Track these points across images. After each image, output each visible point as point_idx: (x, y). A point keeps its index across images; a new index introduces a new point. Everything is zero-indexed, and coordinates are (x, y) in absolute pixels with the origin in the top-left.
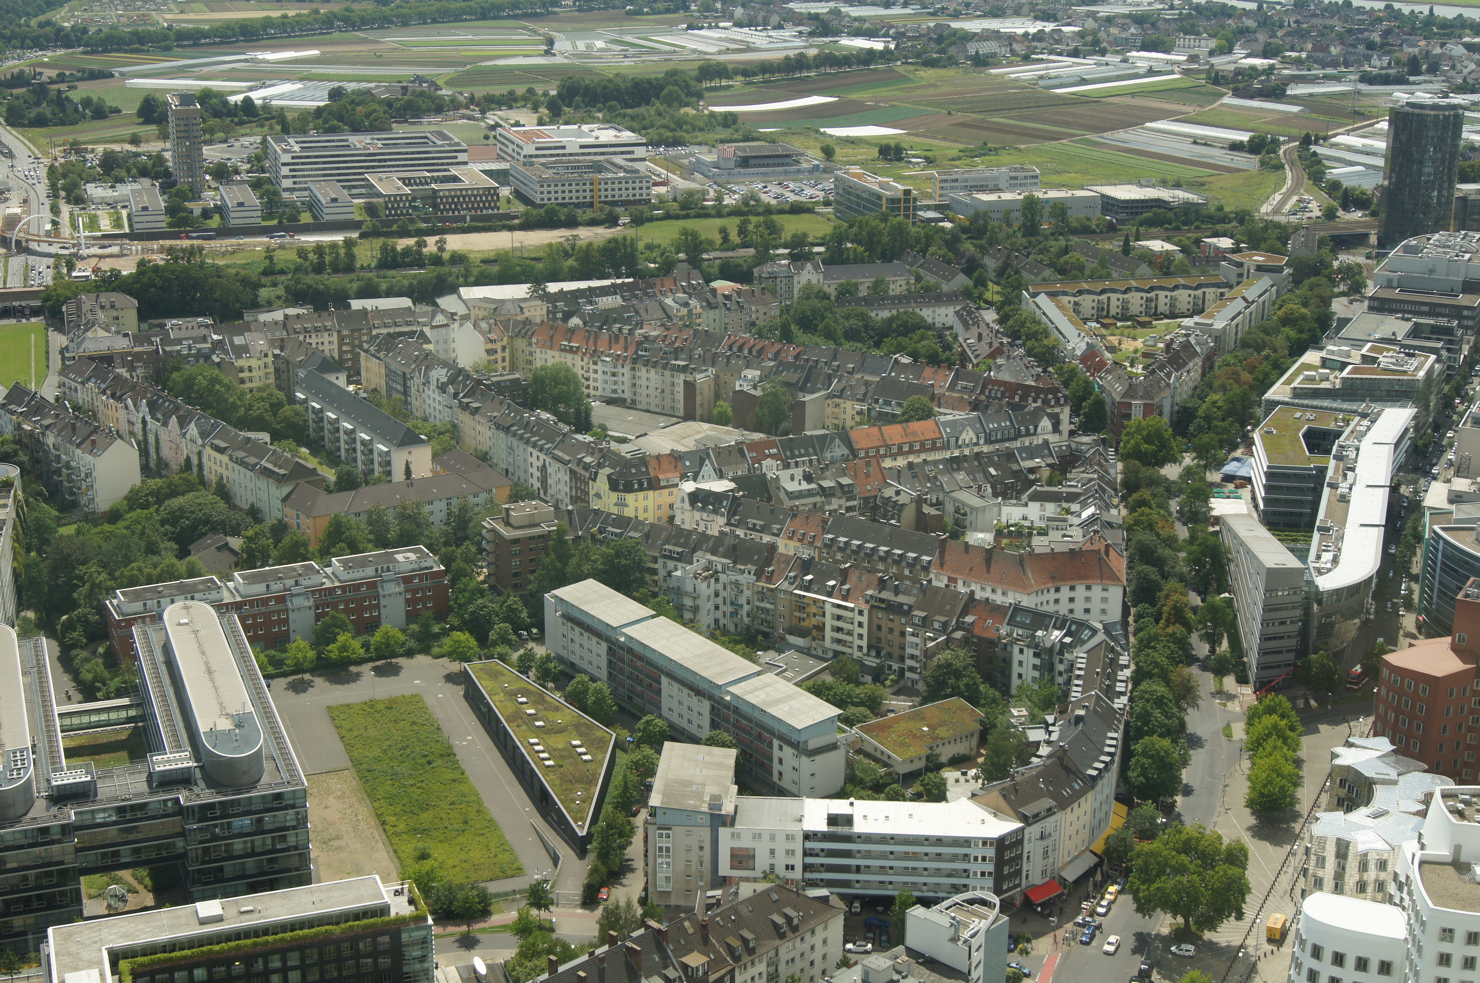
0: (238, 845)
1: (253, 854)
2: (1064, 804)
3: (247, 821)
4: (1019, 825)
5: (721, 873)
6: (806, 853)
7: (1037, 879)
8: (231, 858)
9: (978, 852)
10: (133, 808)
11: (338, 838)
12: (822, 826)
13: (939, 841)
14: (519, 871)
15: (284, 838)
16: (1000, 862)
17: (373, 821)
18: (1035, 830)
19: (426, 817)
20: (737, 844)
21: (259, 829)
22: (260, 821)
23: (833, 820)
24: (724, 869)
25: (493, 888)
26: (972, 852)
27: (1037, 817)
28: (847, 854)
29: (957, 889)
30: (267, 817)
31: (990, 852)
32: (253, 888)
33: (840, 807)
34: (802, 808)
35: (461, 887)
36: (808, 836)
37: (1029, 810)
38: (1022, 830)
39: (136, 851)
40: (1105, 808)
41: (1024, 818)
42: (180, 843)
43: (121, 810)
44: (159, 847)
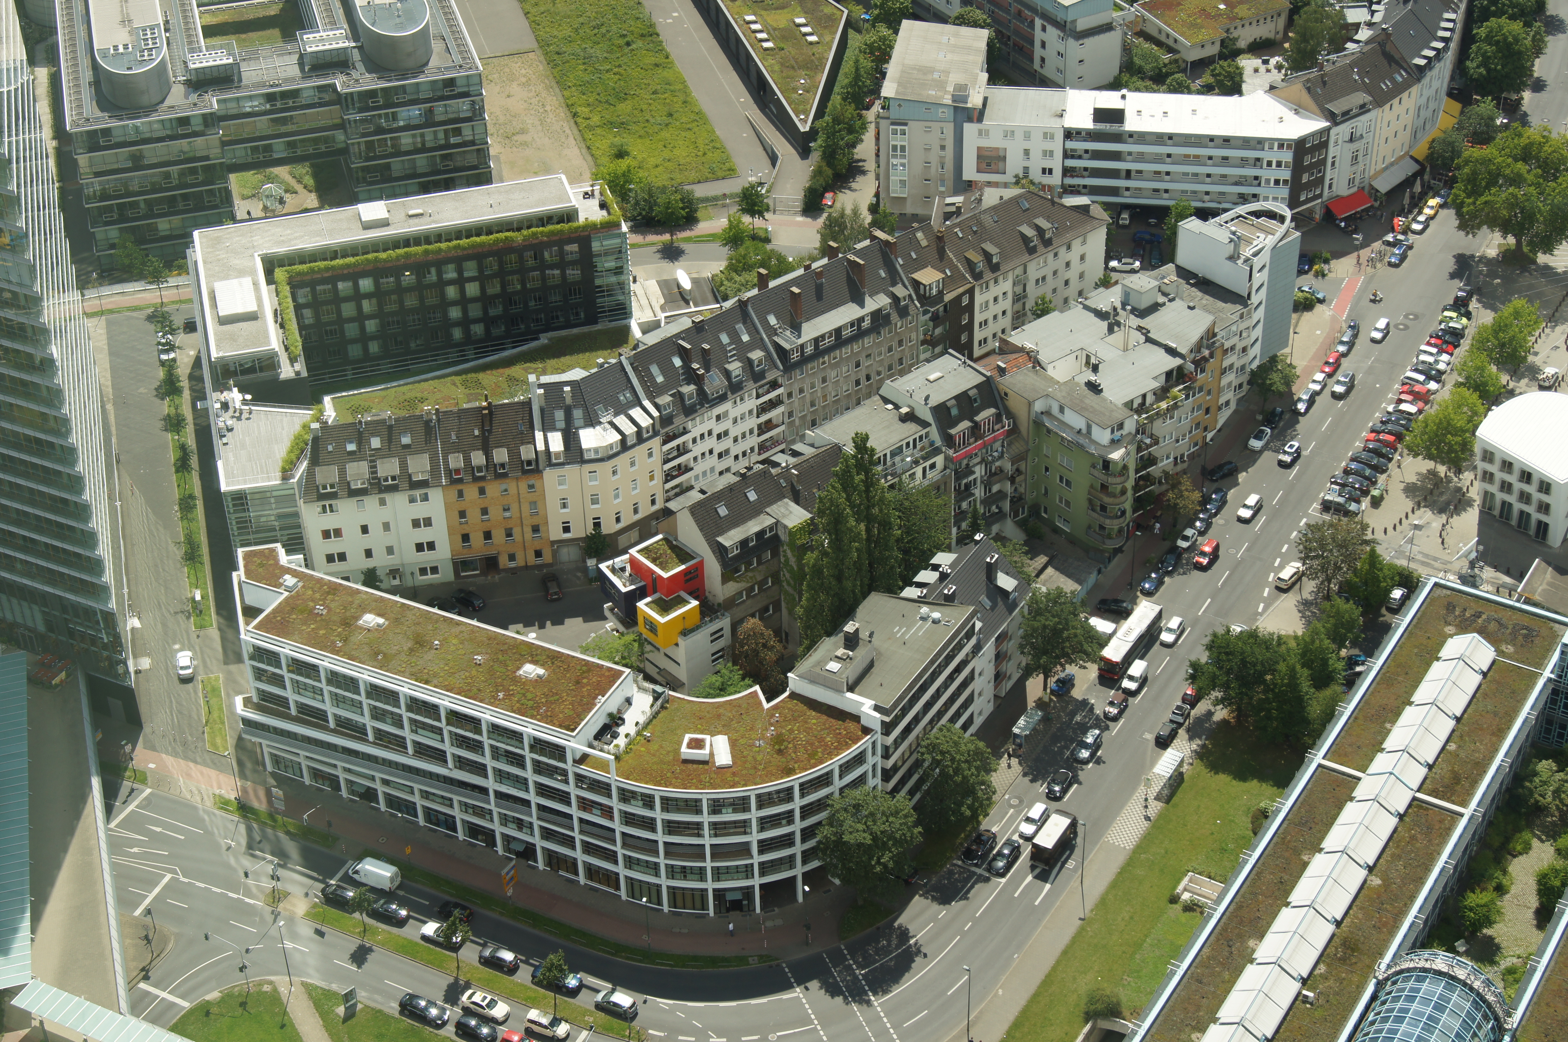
0: (406, 140)
1: (423, 149)
2: (1381, 100)
3: (415, 112)
4: (1323, 124)
5: (966, 176)
6: (1067, 155)
7: (1342, 189)
8: (398, 153)
9: (1274, 155)
10: (285, 95)
11: (523, 131)
12: (1087, 123)
13: (1227, 141)
14: (731, 172)
15: (458, 132)
16: (1298, 168)
17: (563, 113)
18: (1342, 131)
19: (625, 108)
20: (985, 143)
21: (429, 121)
22: (431, 110)
23: (1101, 115)
24: (970, 172)
25: (700, 191)
26: (1265, 155)
27: (1347, 116)
28: (1116, 156)
29: (1243, 199)
30: (439, 108)
31: (1287, 156)
32: (426, 188)
33: (1110, 100)
34: (1064, 101)
35: (664, 189)
36: (1069, 134)
37: (1337, 107)
38: (1327, 130)
39: (290, 144)
40: (1432, 105)
41: (1331, 117)
42: (340, 136)
43: (270, 98)
44: (316, 141)
